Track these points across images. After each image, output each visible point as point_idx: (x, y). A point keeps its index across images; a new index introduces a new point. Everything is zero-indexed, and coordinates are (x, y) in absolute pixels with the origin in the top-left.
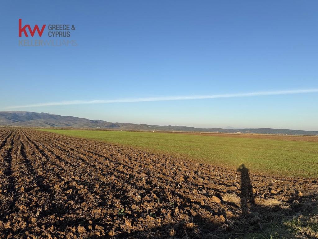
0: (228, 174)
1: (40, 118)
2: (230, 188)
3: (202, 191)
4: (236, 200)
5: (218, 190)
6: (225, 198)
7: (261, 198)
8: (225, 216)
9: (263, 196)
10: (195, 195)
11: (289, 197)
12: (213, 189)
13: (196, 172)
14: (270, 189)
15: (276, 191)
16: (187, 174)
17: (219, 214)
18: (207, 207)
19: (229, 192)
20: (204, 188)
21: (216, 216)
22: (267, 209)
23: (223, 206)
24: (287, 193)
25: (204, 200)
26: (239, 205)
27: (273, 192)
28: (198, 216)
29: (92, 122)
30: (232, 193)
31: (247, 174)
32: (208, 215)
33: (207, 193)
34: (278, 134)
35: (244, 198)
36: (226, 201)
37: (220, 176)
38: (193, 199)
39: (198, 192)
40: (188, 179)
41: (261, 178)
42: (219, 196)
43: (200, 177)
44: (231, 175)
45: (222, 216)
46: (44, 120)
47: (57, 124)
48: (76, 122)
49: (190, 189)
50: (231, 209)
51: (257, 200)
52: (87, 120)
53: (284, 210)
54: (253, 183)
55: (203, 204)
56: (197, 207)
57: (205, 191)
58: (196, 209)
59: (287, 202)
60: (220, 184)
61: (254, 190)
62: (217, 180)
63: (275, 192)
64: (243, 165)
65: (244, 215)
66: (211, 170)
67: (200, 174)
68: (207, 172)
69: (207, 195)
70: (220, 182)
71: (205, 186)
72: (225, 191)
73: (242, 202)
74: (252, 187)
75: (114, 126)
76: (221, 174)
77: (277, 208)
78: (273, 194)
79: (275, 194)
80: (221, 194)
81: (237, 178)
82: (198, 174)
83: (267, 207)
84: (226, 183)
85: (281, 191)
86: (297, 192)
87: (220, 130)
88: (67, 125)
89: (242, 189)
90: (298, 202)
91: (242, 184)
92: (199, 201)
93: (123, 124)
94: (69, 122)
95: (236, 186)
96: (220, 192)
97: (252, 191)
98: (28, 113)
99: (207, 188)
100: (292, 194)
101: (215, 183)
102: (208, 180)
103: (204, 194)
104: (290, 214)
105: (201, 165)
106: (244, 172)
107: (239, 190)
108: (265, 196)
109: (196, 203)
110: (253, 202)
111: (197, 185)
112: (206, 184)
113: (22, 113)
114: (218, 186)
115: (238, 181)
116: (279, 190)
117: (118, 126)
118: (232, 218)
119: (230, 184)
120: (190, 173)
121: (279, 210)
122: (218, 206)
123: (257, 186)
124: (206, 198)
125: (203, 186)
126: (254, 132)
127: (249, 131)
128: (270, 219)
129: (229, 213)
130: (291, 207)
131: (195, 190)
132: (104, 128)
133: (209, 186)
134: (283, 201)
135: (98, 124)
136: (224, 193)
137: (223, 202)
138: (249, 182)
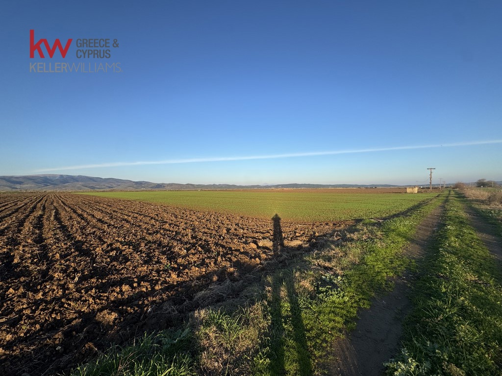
0: (264, 223)
1: (78, 181)
2: (265, 234)
3: (241, 239)
4: (269, 244)
5: (255, 238)
6: (261, 244)
7: (288, 240)
8: (260, 259)
9: (290, 239)
10: (235, 244)
11: (308, 237)
12: (251, 237)
13: (237, 224)
14: (295, 233)
15: (300, 233)
16: (230, 226)
17: (255, 258)
18: (246, 253)
19: (264, 238)
20: (243, 237)
21: (253, 259)
22: (293, 249)
23: (258, 251)
24: (307, 234)
25: (243, 247)
26: (271, 248)
27: (297, 234)
28: (238, 261)
29: (137, 183)
30: (266, 239)
31: (279, 222)
32: (246, 259)
33: (246, 241)
34: (302, 188)
35: (275, 242)
36: (261, 245)
37: (257, 226)
38: (234, 247)
39: (239, 242)
40: (230, 231)
41: (289, 225)
42: (255, 243)
43: (240, 228)
44: (266, 224)
45: (257, 259)
46: (82, 183)
47: (97, 187)
48: (119, 184)
49: (231, 239)
50: (264, 253)
51: (286, 242)
52: (130, 181)
53: (305, 248)
54: (283, 229)
55: (242, 250)
56: (237, 254)
57: (244, 240)
58: (236, 255)
59: (307, 241)
60: (257, 232)
61: (283, 235)
62: (254, 229)
63: (299, 235)
64: (276, 215)
65: (276, 256)
66: (250, 221)
67: (240, 226)
68: (246, 223)
69: (246, 243)
70: (258, 231)
71: (245, 235)
72: (260, 238)
73: (274, 245)
74: (282, 232)
75: (159, 186)
76: (258, 224)
77: (300, 247)
78: (297, 237)
79: (299, 236)
80: (258, 241)
81: (271, 226)
82: (238, 226)
83: (292, 247)
84: (261, 231)
85: (303, 233)
86: (315, 233)
87: (258, 186)
88: (110, 187)
89: (274, 235)
90: (315, 241)
91: (274, 231)
92: (239, 248)
93: (169, 184)
94: (112, 184)
95: (269, 233)
96: (257, 239)
97: (282, 236)
98: (62, 176)
99: (246, 237)
100: (311, 235)
101: (252, 232)
102: (247, 230)
103: (244, 243)
104: (308, 251)
105: (242, 218)
106: (276, 220)
107: (272, 236)
108: (291, 239)
109: (236, 250)
110: (282, 245)
111: (237, 235)
112: (245, 233)
113: (54, 176)
114: (255, 234)
115: (271, 228)
116: (301, 233)
117: (164, 187)
118: (266, 259)
119: (265, 232)
120: (231, 225)
121: (301, 249)
122: (255, 251)
123: (286, 230)
124: (245, 246)
125: (242, 235)
126: (285, 188)
127: (280, 187)
128: (294, 256)
129: (264, 256)
130: (310, 245)
131: (236, 240)
132: (150, 189)
133: (247, 235)
134: (304, 241)
135: (143, 185)
136: (259, 239)
137: (259, 247)
138: (280, 228)
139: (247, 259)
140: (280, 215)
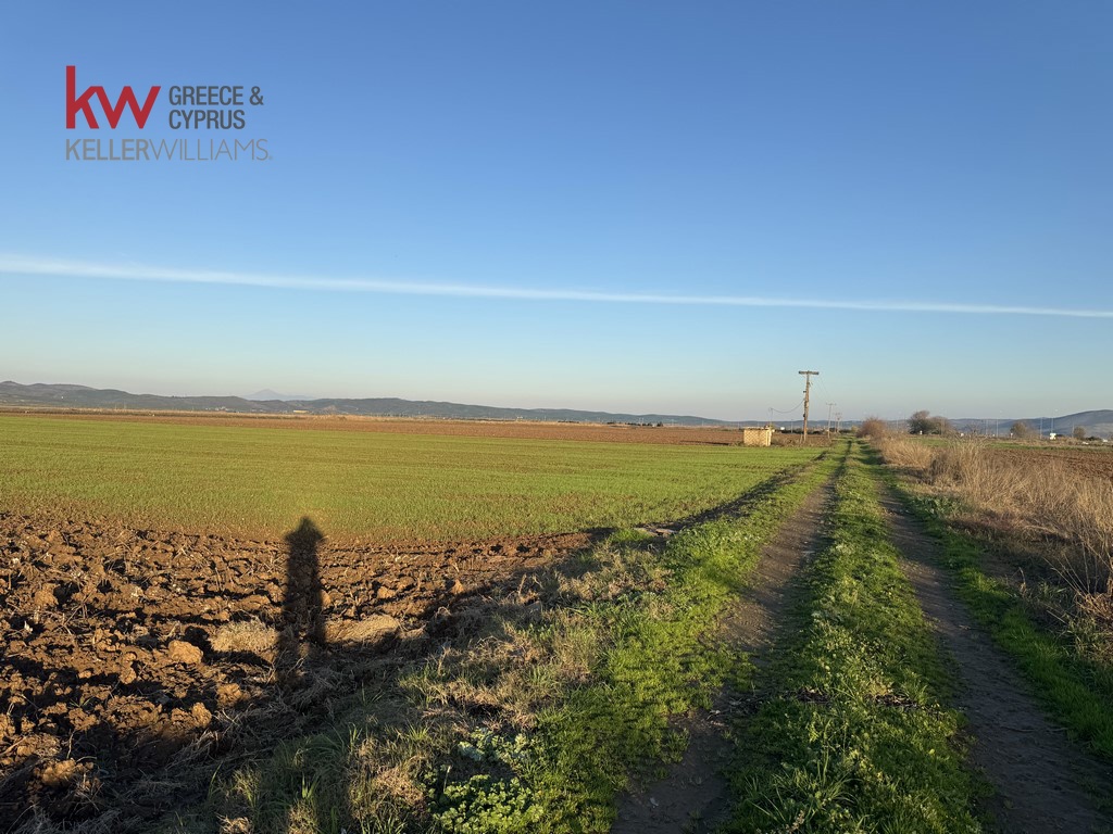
0: (245, 554)
2: (246, 601)
3: (130, 629)
4: (259, 639)
5: (197, 619)
6: (221, 642)
7: (345, 617)
8: (212, 706)
9: (351, 612)
10: (100, 652)
11: (426, 602)
12: (178, 618)
13: (118, 566)
14: (376, 586)
15: (395, 589)
16: (75, 575)
17: (186, 704)
18: (147, 689)
19: (237, 617)
20: (141, 617)
21: (177, 711)
22: (361, 650)
23: (208, 672)
24: (422, 590)
25: (135, 665)
26: (269, 657)
27: (384, 593)
28: (103, 729)
30: (248, 619)
31: (312, 549)
32: (145, 715)
33: (154, 634)
35: (289, 628)
36: (225, 649)
37: (213, 566)
38: (82, 664)
39: (115, 640)
40: (77, 596)
41: (354, 556)
42: (198, 639)
43: (130, 579)
44: (253, 557)
45: (199, 709)
49: (76, 631)
50: (236, 677)
51: (334, 628)
53: (409, 642)
54: (327, 576)
55: (129, 677)
56: (103, 696)
57: (142, 631)
58: (96, 701)
59: (419, 617)
60: (209, 594)
61: (327, 598)
62: (196, 583)
63: (391, 594)
64: (306, 522)
65: (288, 685)
66: (181, 550)
67: (130, 569)
68: (161, 559)
69: (152, 643)
70: (212, 588)
71: (149, 610)
72: (224, 616)
73: (281, 644)
74: (322, 587)
76: (218, 560)
77: (390, 641)
78: (382, 601)
79: (389, 600)
80: (209, 629)
81: (274, 568)
82: (121, 571)
83: (361, 644)
84: (231, 587)
85: (409, 588)
86: (450, 584)
87: (234, 403)
89: (288, 601)
90: (447, 612)
91: (289, 585)
92: (115, 669)
95: (266, 593)
96: (206, 622)
97: (320, 602)
99: (157, 617)
100: (437, 592)
101: (188, 595)
102: (165, 586)
103: (140, 643)
104: (418, 652)
105: (142, 534)
106: (304, 542)
107: (278, 604)
108: (359, 610)
109: (96, 680)
110: (317, 638)
111: (112, 614)
112: (153, 602)
114: (198, 602)
115: (276, 575)
116: (401, 586)
118: (240, 705)
119: (246, 590)
120: (86, 569)
121: (393, 648)
122: (192, 673)
123: (338, 577)
124: (144, 655)
125: (138, 611)
126: (350, 411)
127: (333, 408)
128: (365, 678)
129: (231, 691)
130: (428, 631)
131: (99, 633)
133: (164, 609)
134: (409, 616)
136: (217, 623)
137: (210, 656)
138: (315, 573)
139: (147, 714)
140: (321, 522)
